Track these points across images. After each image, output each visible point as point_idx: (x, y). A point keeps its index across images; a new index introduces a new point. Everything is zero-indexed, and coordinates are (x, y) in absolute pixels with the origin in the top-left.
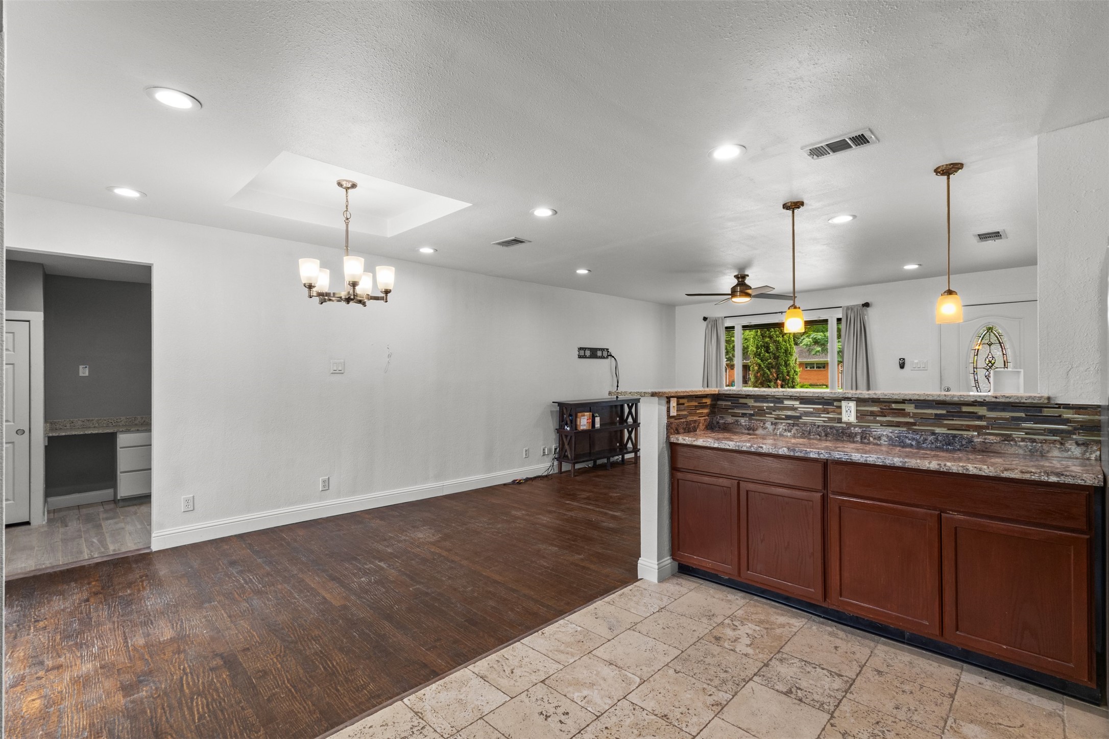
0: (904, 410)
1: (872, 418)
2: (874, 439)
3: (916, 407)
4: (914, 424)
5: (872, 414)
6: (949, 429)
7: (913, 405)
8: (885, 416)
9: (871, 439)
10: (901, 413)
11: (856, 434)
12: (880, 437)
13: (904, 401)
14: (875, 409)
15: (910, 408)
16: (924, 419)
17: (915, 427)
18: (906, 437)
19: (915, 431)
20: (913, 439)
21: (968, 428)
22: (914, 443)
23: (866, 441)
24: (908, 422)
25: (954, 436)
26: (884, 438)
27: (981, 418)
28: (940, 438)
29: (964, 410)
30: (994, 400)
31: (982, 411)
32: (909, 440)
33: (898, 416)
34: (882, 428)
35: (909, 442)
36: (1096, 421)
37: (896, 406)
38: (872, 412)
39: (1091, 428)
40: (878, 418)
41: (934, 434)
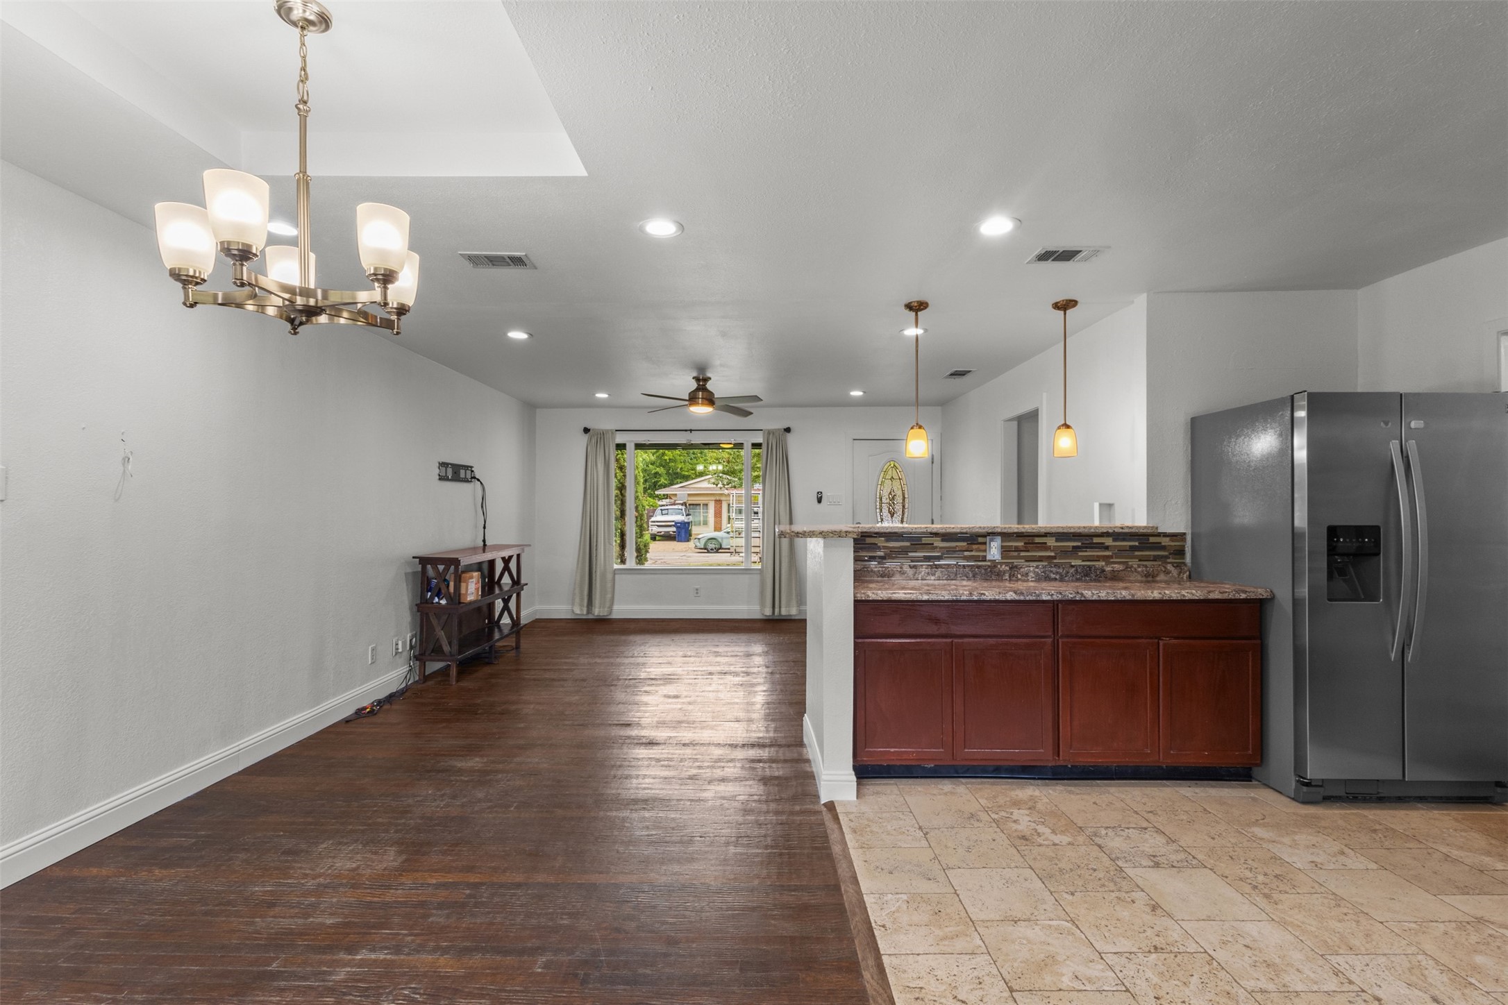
0: (1046, 543)
1: (1016, 554)
2: (1022, 576)
3: (1057, 540)
4: (1054, 558)
5: (1017, 549)
6: (1083, 561)
7: (1054, 538)
8: (1028, 551)
9: (1019, 577)
10: (1044, 546)
11: (1005, 572)
12: (1027, 574)
13: (1046, 535)
14: (1021, 544)
15: (1051, 542)
16: (1064, 553)
17: (1055, 561)
18: (1051, 571)
19: (1056, 565)
20: (1057, 573)
21: (1098, 559)
22: (1057, 577)
23: (1014, 578)
24: (1049, 556)
25: (1089, 567)
26: (1031, 574)
27: (1107, 548)
28: (1079, 570)
29: (1094, 541)
30: (1121, 530)
31: (1109, 541)
32: (1054, 574)
33: (1041, 550)
34: (1027, 564)
35: (1053, 576)
36: (1184, 546)
37: (1037, 540)
38: (1016, 547)
39: (1180, 552)
40: (1023, 554)
41: (1073, 566)
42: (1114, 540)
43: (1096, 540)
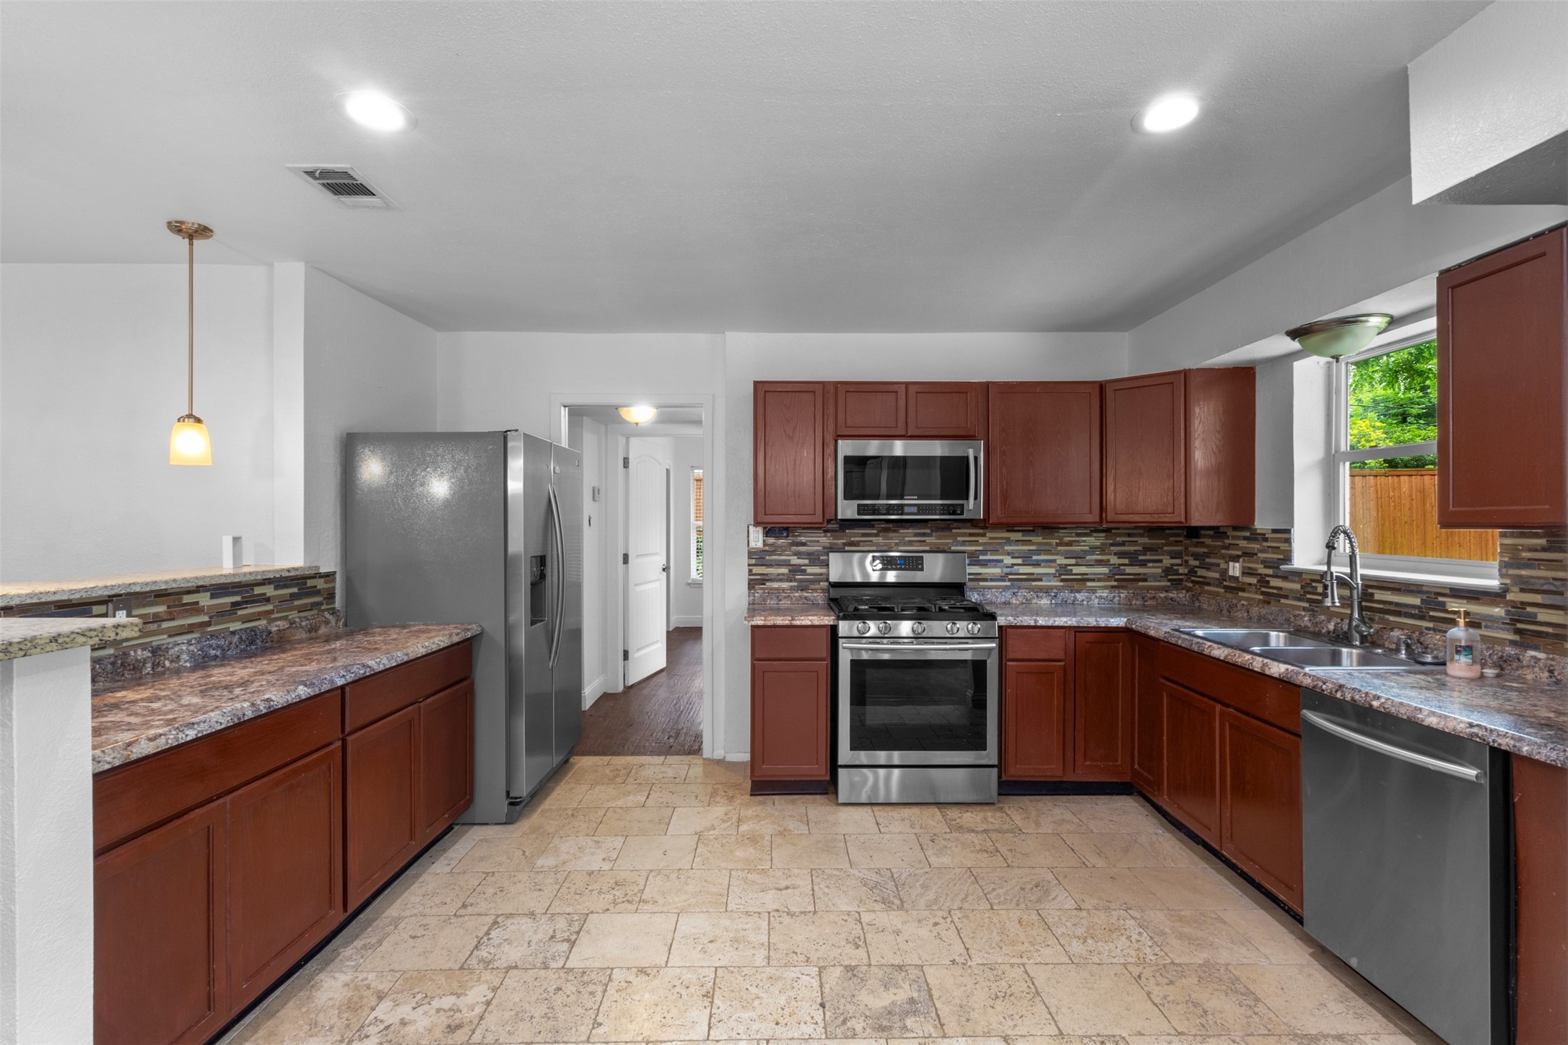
0: (197, 603)
1: (158, 626)
2: (172, 662)
3: (212, 597)
4: (208, 624)
5: (157, 619)
6: (243, 622)
7: (208, 594)
8: (173, 619)
9: (167, 663)
10: (195, 609)
11: (145, 661)
12: (178, 656)
13: (199, 589)
14: (161, 609)
15: (205, 600)
16: (222, 614)
17: (210, 629)
18: (210, 646)
20: (218, 646)
21: (259, 616)
22: (218, 653)
23: (160, 669)
24: (202, 623)
25: (252, 629)
26: (185, 657)
27: (268, 600)
28: (244, 637)
29: (255, 593)
30: (288, 574)
31: (269, 591)
32: (214, 649)
33: (191, 615)
34: (172, 640)
35: (213, 652)
36: (334, 588)
37: (187, 599)
38: (155, 615)
39: (331, 596)
40: (165, 625)
41: (233, 633)
42: (276, 588)
43: (258, 590)
